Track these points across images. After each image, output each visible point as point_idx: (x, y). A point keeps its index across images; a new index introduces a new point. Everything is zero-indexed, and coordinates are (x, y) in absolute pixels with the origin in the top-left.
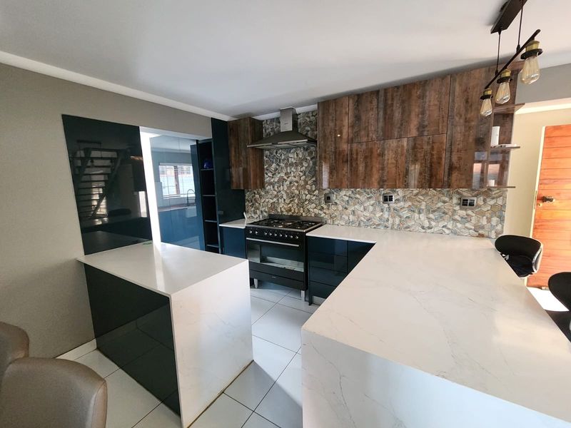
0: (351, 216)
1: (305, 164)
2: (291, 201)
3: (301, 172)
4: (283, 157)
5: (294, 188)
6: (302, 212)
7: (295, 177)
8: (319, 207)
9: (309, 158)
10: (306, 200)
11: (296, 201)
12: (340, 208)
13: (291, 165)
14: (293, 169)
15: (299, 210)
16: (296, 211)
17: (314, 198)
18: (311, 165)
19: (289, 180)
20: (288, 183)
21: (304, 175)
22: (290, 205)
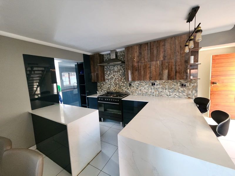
0: (139, 92)
1: (121, 71)
2: (116, 86)
3: (119, 74)
4: (112, 69)
5: (117, 81)
6: (120, 90)
7: (117, 76)
8: (127, 88)
9: (122, 69)
10: (122, 86)
11: (118, 86)
12: (135, 88)
13: (115, 72)
14: (116, 73)
15: (119, 90)
16: (118, 90)
17: (125, 85)
18: (123, 71)
19: (115, 78)
20: (114, 79)
21: (121, 75)
22: (116, 88)
